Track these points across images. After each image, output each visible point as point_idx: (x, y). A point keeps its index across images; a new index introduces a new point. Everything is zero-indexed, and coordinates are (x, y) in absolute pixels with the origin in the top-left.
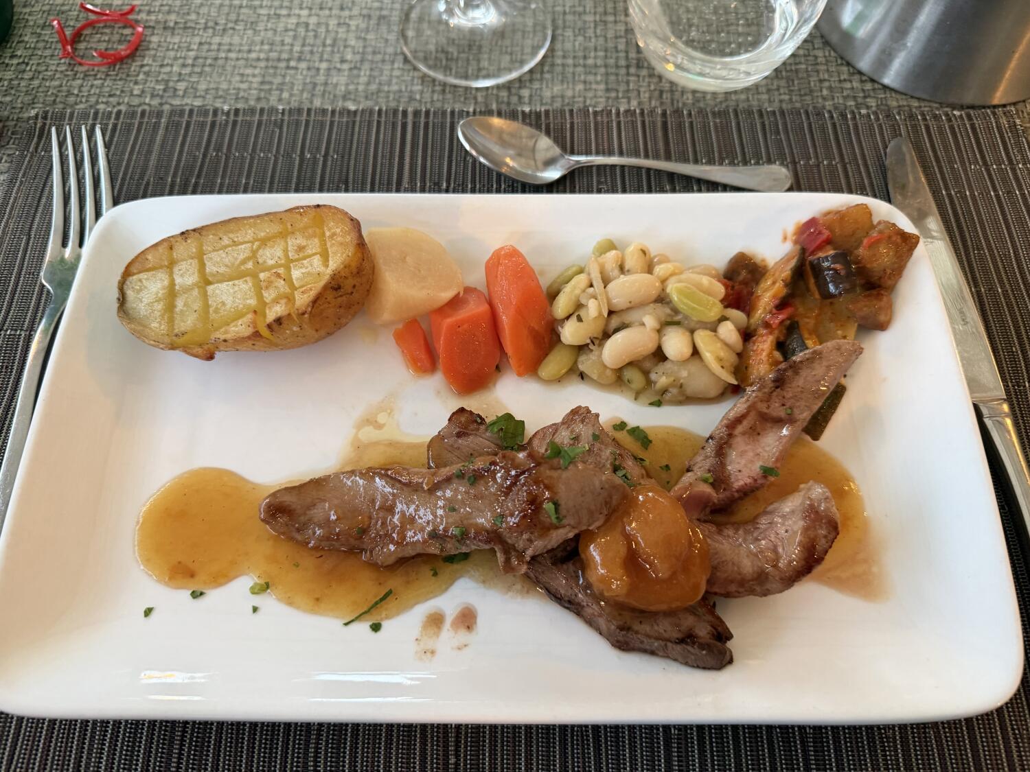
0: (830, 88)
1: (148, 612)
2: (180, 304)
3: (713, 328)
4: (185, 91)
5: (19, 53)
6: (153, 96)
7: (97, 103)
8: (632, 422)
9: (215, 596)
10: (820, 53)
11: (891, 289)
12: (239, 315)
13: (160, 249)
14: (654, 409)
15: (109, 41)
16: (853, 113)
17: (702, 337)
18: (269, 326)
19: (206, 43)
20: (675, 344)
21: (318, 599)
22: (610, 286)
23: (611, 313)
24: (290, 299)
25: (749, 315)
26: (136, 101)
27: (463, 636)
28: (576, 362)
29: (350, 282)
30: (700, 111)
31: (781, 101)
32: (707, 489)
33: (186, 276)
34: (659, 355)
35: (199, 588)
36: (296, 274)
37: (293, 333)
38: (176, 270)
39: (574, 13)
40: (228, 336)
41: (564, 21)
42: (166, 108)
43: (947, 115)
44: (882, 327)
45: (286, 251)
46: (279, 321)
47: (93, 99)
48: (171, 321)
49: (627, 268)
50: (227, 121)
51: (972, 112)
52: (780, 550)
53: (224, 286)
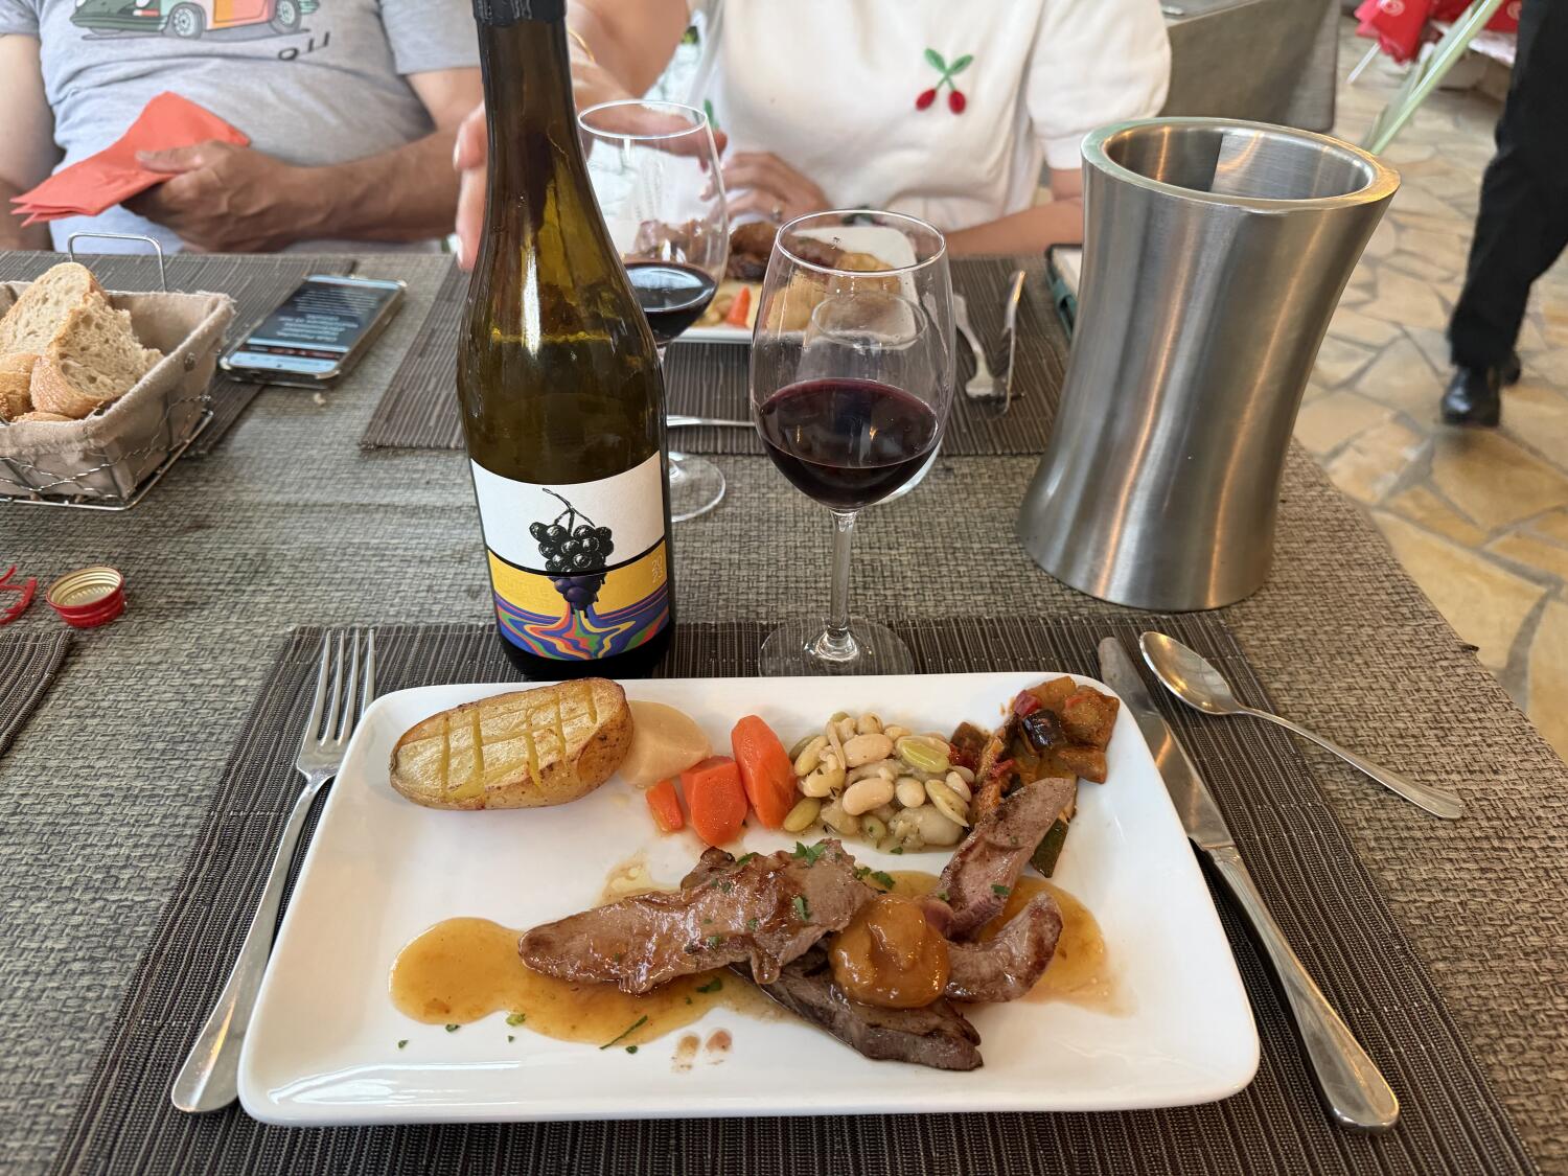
0: (1044, 601)
1: (402, 1044)
2: (454, 763)
3: (942, 777)
4: (440, 612)
5: (276, 582)
6: (408, 616)
7: (353, 622)
8: (875, 868)
9: (469, 1030)
10: (1032, 574)
11: (1104, 747)
12: (511, 767)
13: (437, 721)
14: (896, 857)
15: (366, 572)
16: (1065, 619)
17: (933, 787)
18: (542, 772)
19: (461, 573)
20: (909, 793)
21: (574, 1027)
22: (845, 745)
23: (848, 769)
24: (561, 751)
25: (976, 773)
26: (391, 621)
27: (718, 1054)
28: (818, 815)
29: (614, 735)
30: (924, 621)
31: (998, 612)
32: (944, 905)
33: (461, 740)
34: (895, 805)
35: (453, 1023)
36: (567, 730)
37: (562, 779)
38: (452, 737)
39: (805, 547)
40: (501, 784)
41: (796, 554)
42: (422, 625)
43: (1155, 619)
44: (1099, 779)
45: (558, 714)
46: (550, 767)
47: (349, 619)
48: (445, 779)
49: (860, 730)
50: (482, 636)
51: (1178, 616)
52: (1014, 951)
53: (499, 745)
